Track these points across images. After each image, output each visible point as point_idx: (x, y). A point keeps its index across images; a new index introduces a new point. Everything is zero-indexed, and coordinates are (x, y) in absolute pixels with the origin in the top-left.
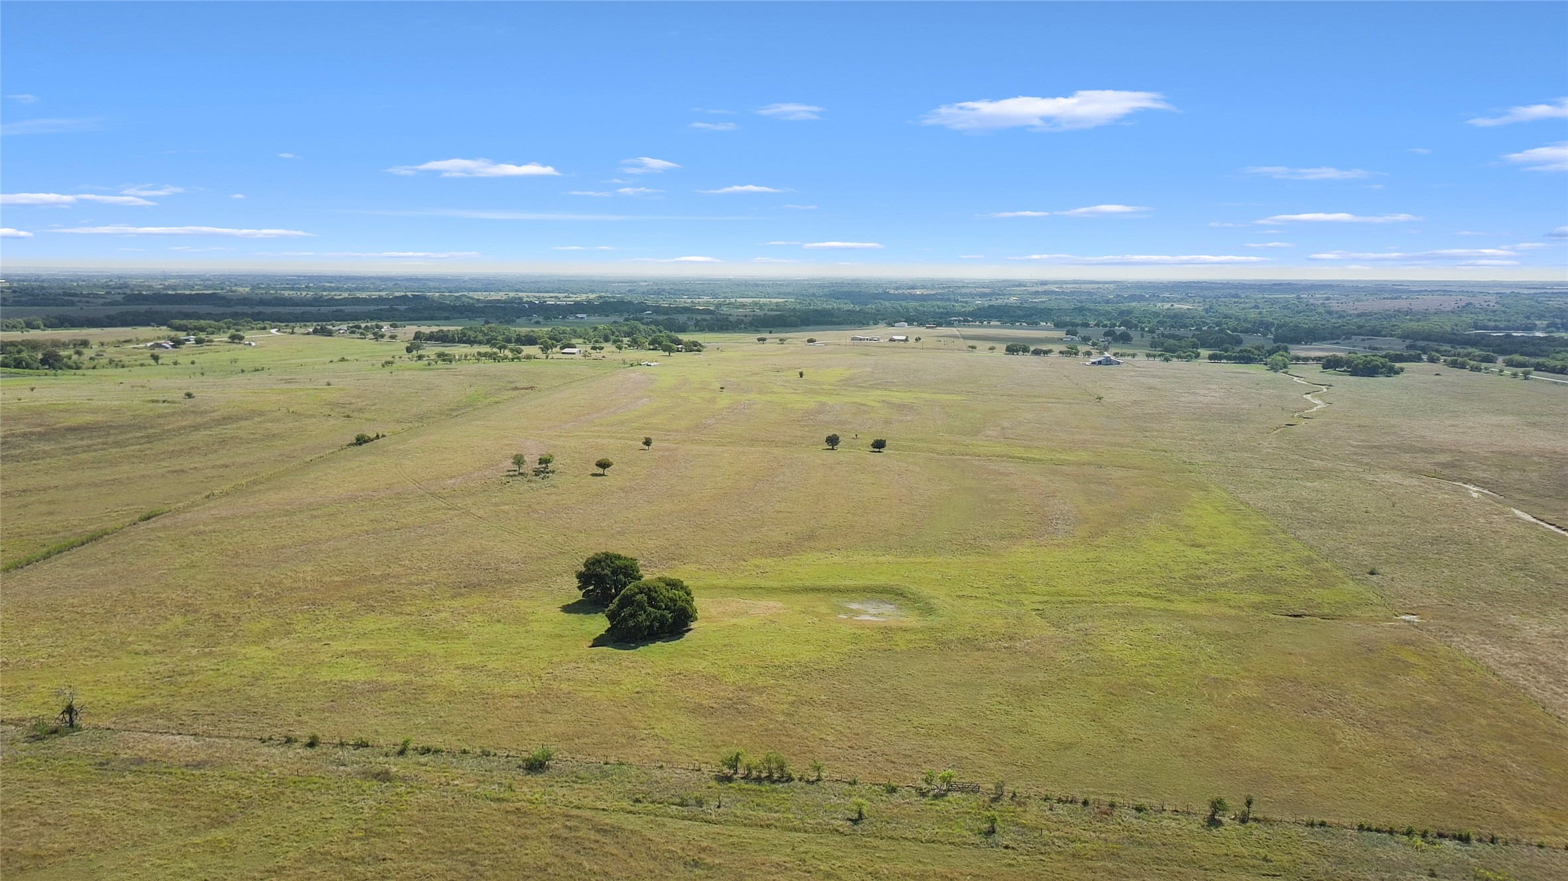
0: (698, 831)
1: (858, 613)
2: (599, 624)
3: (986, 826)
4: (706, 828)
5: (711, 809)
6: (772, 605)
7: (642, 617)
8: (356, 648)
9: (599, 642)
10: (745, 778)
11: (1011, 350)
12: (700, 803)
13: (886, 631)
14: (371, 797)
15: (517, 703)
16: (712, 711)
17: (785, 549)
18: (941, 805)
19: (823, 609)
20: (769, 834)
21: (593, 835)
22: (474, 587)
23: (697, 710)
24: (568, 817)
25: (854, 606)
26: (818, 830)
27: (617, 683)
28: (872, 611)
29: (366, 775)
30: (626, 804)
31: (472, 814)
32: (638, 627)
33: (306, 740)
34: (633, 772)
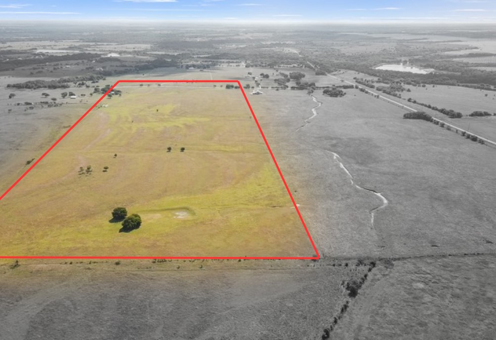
0: (151, 273)
1: (178, 216)
2: (119, 225)
3: (201, 266)
4: (152, 272)
5: (152, 269)
6: (158, 216)
7: (130, 225)
8: (66, 238)
9: (121, 231)
10: (158, 261)
11: (228, 87)
12: (150, 268)
13: (184, 221)
14: (89, 273)
15: (108, 249)
16: (148, 247)
17: (159, 196)
18: (193, 263)
19: (170, 215)
20: (163, 272)
21: (133, 276)
22: (86, 216)
23: (146, 247)
24: (127, 273)
25: (177, 214)
26: (172, 270)
27: (128, 242)
28: (182, 215)
29: (86, 269)
30: (137, 269)
31: (110, 275)
32: (130, 227)
33: (69, 262)
34: (137, 263)
